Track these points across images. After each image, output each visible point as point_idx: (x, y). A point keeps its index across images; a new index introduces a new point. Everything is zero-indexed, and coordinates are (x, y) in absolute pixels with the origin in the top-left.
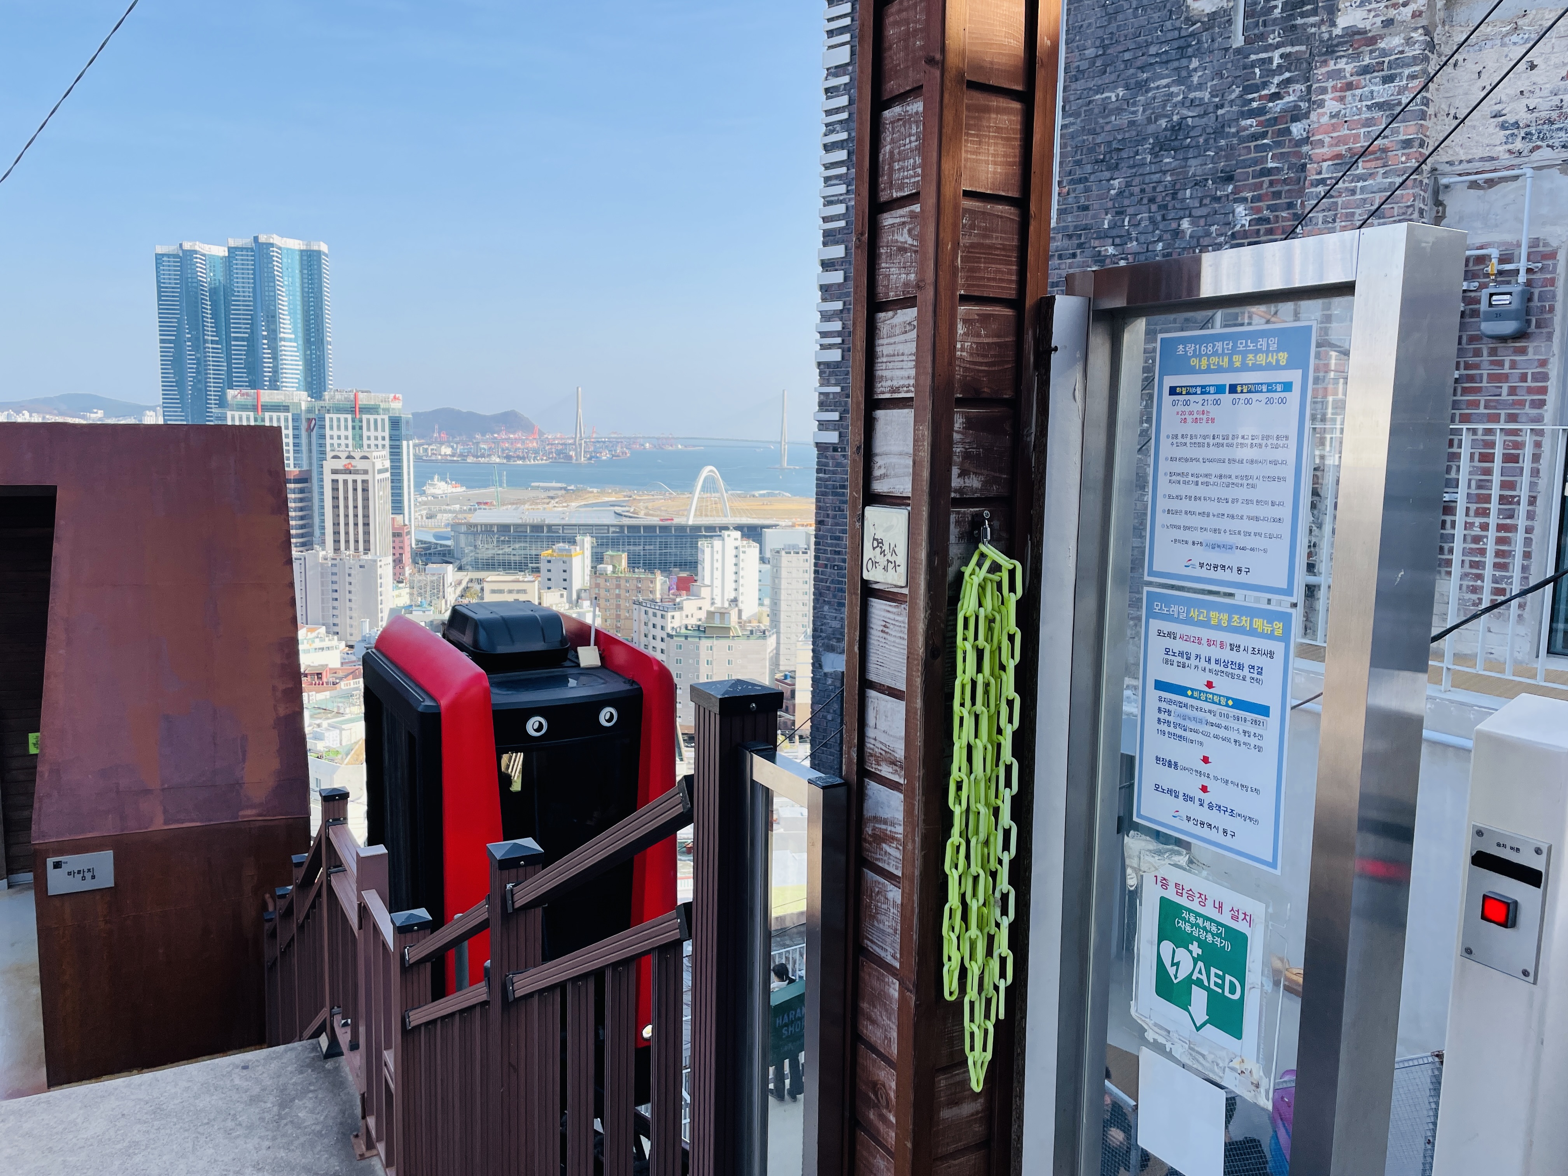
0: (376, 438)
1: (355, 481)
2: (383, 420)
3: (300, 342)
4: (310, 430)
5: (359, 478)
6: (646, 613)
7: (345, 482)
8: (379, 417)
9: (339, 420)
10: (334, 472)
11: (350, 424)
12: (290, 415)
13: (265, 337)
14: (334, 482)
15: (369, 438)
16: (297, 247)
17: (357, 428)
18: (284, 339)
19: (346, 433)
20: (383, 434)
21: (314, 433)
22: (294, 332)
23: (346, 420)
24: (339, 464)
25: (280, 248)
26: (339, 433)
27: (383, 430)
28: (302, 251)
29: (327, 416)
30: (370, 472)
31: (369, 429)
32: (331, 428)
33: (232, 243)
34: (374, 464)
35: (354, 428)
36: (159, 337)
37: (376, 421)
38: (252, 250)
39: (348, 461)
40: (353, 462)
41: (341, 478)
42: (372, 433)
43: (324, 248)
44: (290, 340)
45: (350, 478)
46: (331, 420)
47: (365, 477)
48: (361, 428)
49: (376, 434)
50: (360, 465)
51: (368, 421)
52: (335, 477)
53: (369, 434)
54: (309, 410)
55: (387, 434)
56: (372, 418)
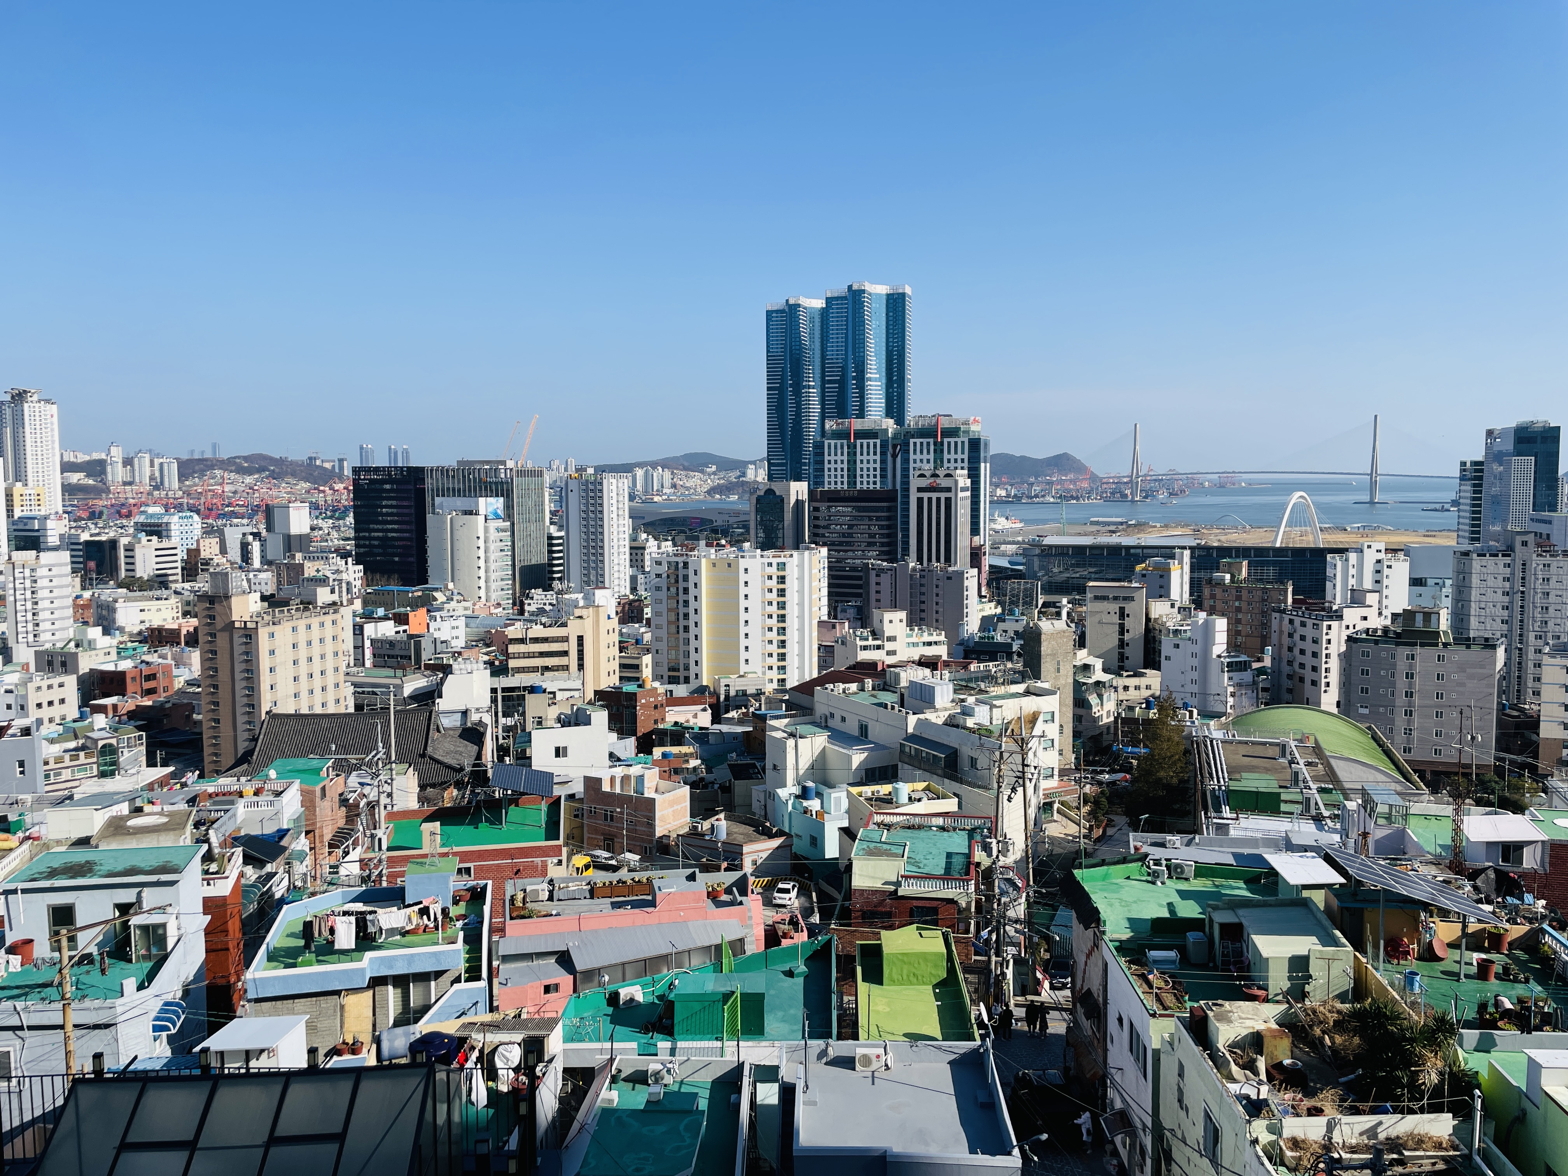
0: (956, 461)
1: (938, 499)
2: (963, 442)
3: (884, 381)
4: (894, 456)
5: (943, 496)
6: (1291, 622)
7: (930, 499)
8: (959, 440)
9: (922, 443)
10: (920, 490)
11: (932, 448)
12: (878, 441)
13: (854, 378)
14: (920, 501)
15: (949, 461)
16: (884, 292)
17: (939, 450)
18: (870, 379)
19: (928, 457)
20: (963, 456)
21: (899, 459)
22: (879, 372)
23: (928, 444)
24: (924, 483)
25: (870, 294)
26: (921, 457)
27: (963, 453)
28: (888, 295)
29: (912, 441)
30: (953, 490)
31: (949, 452)
32: (915, 453)
33: (829, 295)
34: (956, 482)
35: (935, 451)
36: (766, 386)
37: (956, 443)
38: (845, 298)
39: (932, 480)
40: (938, 481)
41: (926, 496)
42: (952, 456)
43: (908, 290)
44: (876, 380)
45: (934, 496)
46: (915, 443)
47: (948, 495)
48: (942, 451)
49: (956, 456)
50: (944, 483)
51: (949, 443)
52: (921, 495)
53: (949, 457)
54: (896, 435)
55: (966, 456)
56: (952, 440)
